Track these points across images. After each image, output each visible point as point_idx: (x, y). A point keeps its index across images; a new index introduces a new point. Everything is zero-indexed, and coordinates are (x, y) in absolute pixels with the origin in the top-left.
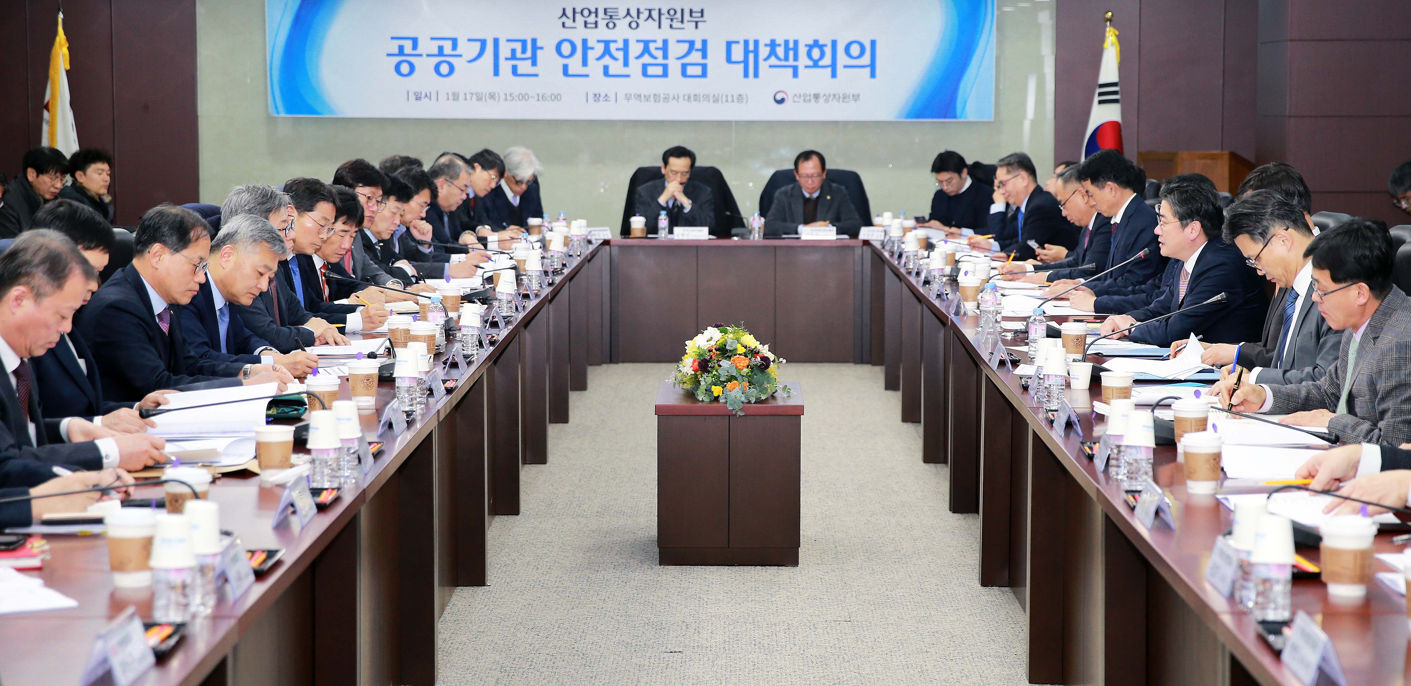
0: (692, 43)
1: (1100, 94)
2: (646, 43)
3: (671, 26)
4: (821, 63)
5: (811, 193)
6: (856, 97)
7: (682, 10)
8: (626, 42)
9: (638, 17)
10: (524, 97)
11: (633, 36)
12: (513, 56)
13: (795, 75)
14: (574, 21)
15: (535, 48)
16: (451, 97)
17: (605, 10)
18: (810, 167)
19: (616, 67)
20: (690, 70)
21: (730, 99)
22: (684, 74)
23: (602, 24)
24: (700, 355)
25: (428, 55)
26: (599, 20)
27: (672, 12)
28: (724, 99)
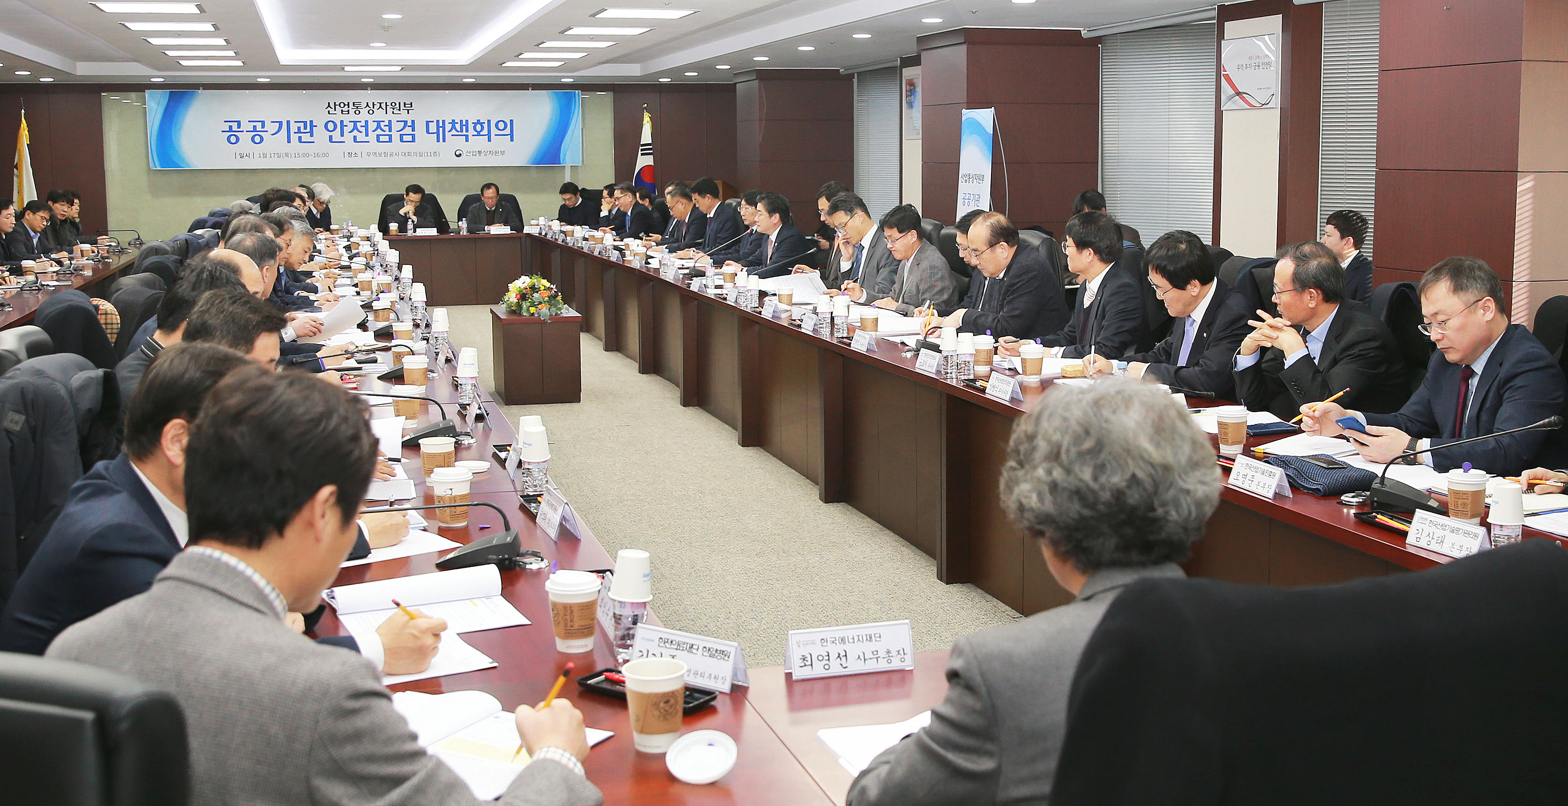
0: (406, 122)
1: (642, 150)
2: (379, 122)
3: (393, 112)
4: (481, 133)
5: (490, 208)
6: (503, 153)
7: (400, 103)
8: (367, 122)
9: (373, 108)
10: (306, 155)
11: (370, 118)
12: (299, 132)
13: (467, 140)
14: (335, 110)
15: (312, 126)
16: (262, 156)
17: (354, 103)
18: (490, 193)
19: (361, 137)
20: (405, 138)
21: (429, 155)
22: (402, 140)
23: (352, 111)
24: (520, 291)
25: (247, 131)
26: (350, 109)
27: (393, 104)
28: (426, 154)
